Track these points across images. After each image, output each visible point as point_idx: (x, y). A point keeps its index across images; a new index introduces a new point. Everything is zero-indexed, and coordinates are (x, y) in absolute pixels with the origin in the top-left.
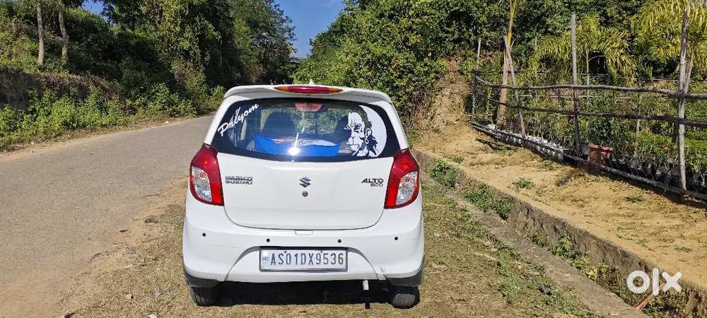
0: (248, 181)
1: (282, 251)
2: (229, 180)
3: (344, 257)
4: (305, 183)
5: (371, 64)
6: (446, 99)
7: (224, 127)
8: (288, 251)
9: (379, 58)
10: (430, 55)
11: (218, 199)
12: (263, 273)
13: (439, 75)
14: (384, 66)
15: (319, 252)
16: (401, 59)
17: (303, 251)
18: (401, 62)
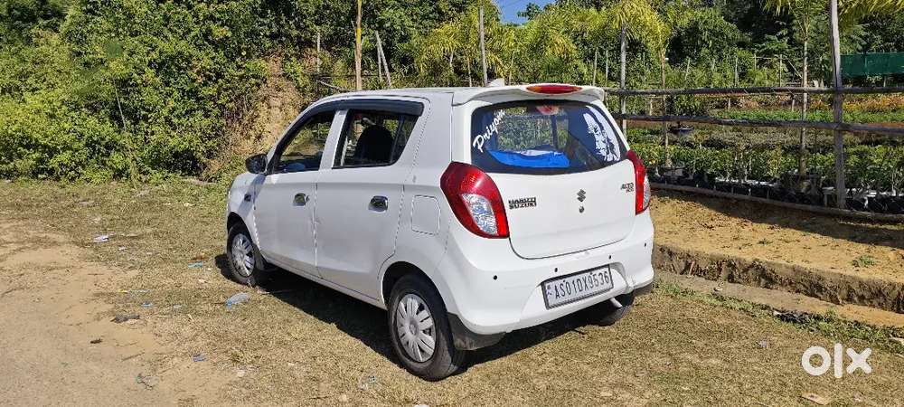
0: (532, 202)
1: (561, 281)
2: (514, 204)
3: (608, 274)
4: (581, 197)
5: (160, 67)
6: (275, 112)
7: (480, 140)
8: (567, 280)
9: (172, 58)
10: (244, 53)
11: (503, 231)
12: (550, 310)
13: (261, 80)
14: (180, 69)
15: (589, 274)
16: (205, 59)
17: (578, 277)
18: (206, 62)
